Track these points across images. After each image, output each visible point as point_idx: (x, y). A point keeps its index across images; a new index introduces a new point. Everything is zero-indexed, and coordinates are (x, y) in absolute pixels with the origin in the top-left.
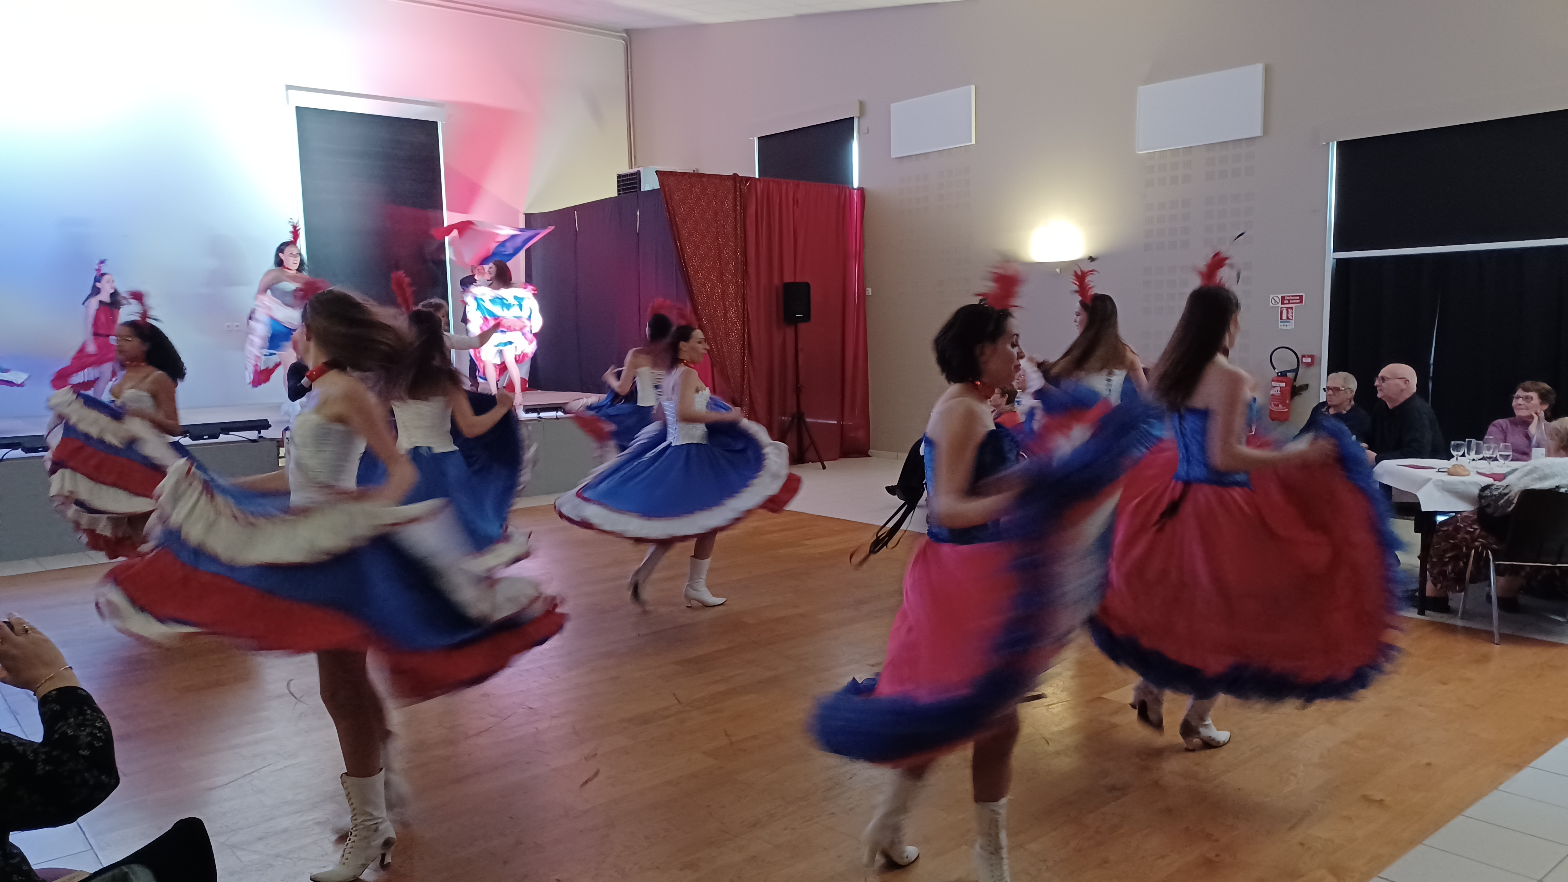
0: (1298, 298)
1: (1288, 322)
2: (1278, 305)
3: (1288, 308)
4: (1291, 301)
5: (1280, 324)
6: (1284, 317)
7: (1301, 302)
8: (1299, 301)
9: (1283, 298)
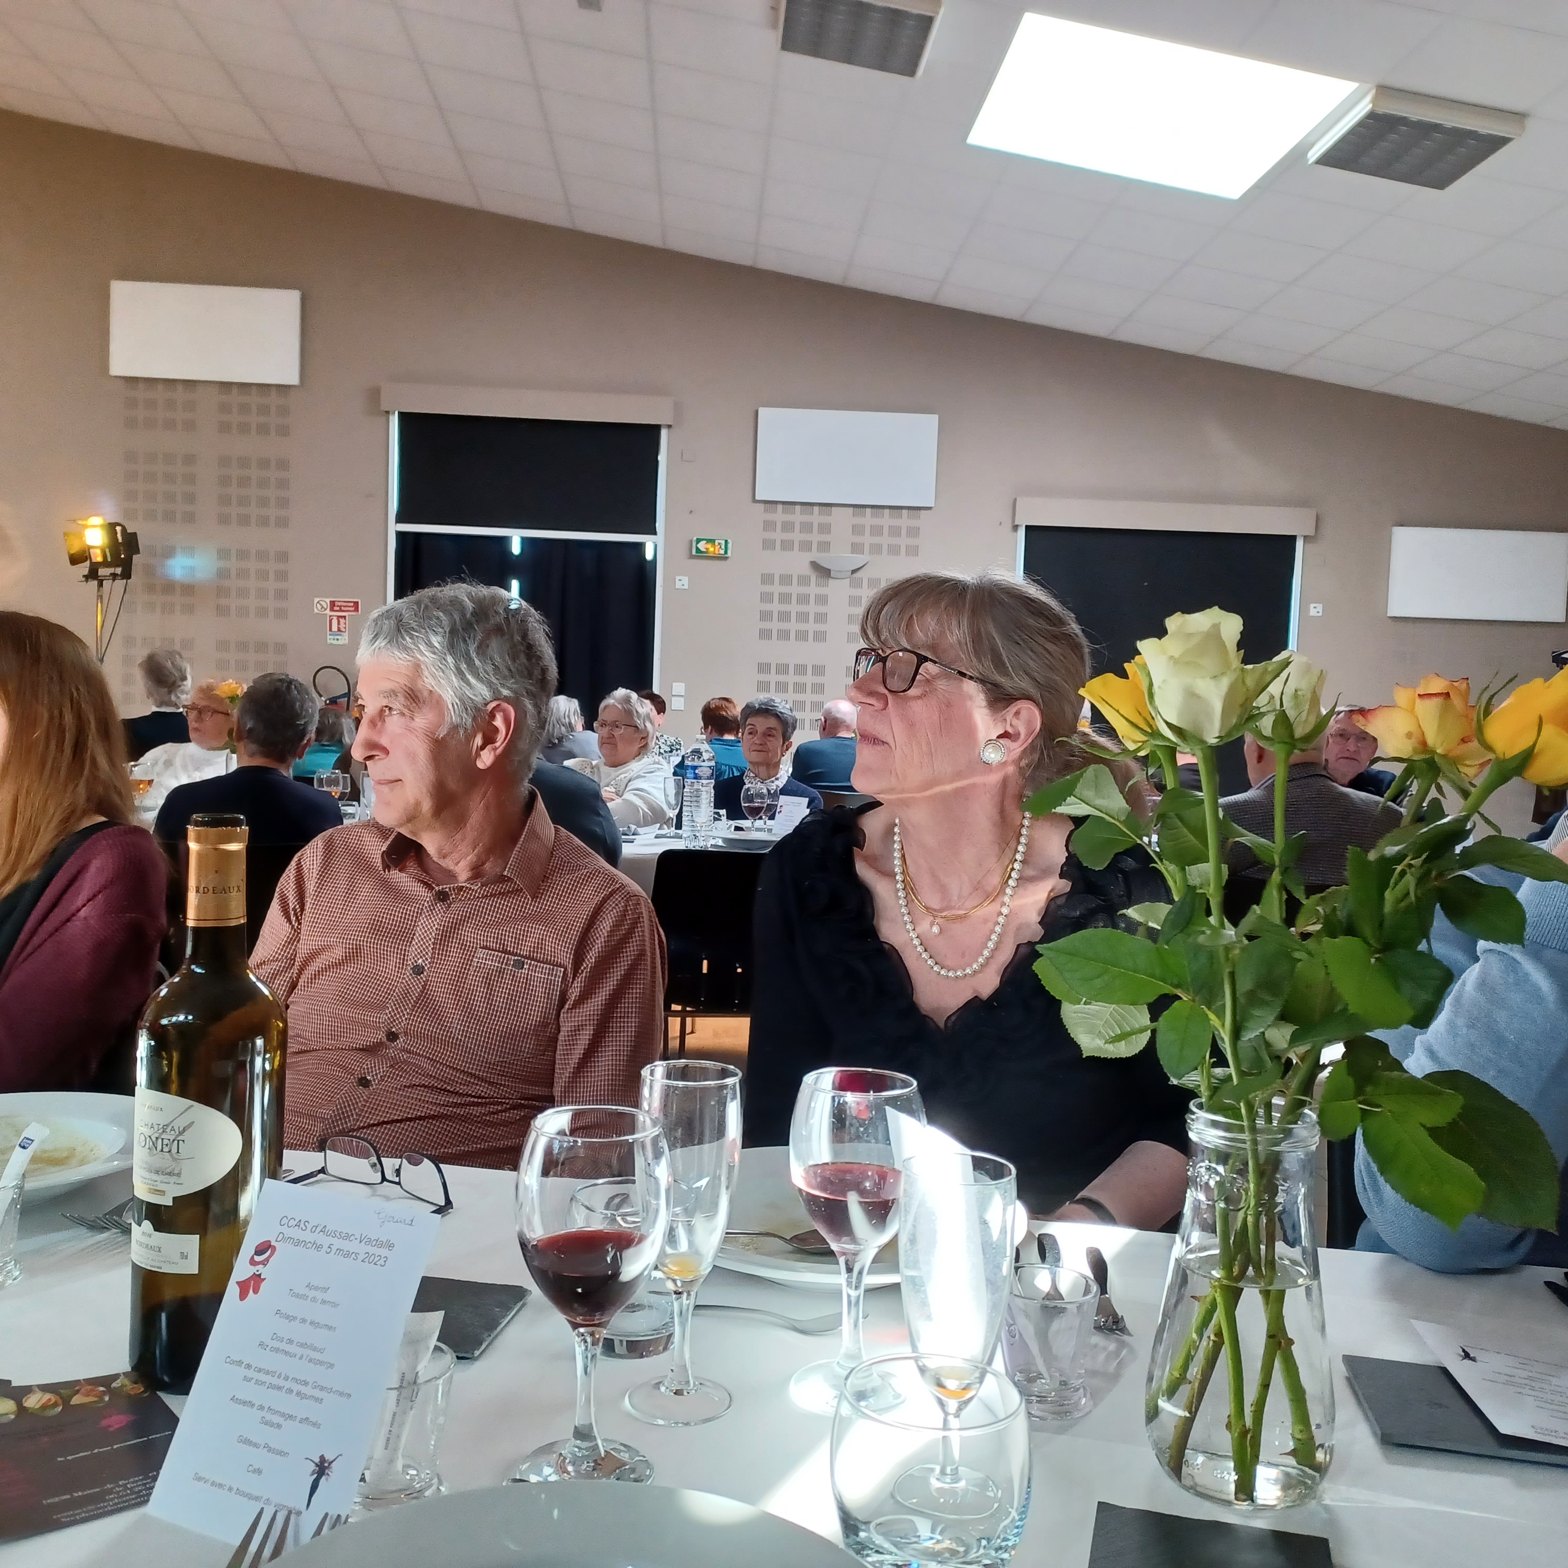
0: (352, 604)
1: (341, 635)
2: (325, 612)
3: (339, 617)
4: (343, 608)
5: (329, 637)
6: (335, 628)
7: (357, 610)
8: (353, 609)
9: (333, 604)
